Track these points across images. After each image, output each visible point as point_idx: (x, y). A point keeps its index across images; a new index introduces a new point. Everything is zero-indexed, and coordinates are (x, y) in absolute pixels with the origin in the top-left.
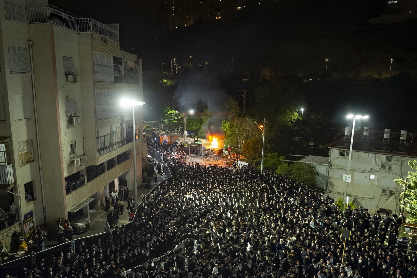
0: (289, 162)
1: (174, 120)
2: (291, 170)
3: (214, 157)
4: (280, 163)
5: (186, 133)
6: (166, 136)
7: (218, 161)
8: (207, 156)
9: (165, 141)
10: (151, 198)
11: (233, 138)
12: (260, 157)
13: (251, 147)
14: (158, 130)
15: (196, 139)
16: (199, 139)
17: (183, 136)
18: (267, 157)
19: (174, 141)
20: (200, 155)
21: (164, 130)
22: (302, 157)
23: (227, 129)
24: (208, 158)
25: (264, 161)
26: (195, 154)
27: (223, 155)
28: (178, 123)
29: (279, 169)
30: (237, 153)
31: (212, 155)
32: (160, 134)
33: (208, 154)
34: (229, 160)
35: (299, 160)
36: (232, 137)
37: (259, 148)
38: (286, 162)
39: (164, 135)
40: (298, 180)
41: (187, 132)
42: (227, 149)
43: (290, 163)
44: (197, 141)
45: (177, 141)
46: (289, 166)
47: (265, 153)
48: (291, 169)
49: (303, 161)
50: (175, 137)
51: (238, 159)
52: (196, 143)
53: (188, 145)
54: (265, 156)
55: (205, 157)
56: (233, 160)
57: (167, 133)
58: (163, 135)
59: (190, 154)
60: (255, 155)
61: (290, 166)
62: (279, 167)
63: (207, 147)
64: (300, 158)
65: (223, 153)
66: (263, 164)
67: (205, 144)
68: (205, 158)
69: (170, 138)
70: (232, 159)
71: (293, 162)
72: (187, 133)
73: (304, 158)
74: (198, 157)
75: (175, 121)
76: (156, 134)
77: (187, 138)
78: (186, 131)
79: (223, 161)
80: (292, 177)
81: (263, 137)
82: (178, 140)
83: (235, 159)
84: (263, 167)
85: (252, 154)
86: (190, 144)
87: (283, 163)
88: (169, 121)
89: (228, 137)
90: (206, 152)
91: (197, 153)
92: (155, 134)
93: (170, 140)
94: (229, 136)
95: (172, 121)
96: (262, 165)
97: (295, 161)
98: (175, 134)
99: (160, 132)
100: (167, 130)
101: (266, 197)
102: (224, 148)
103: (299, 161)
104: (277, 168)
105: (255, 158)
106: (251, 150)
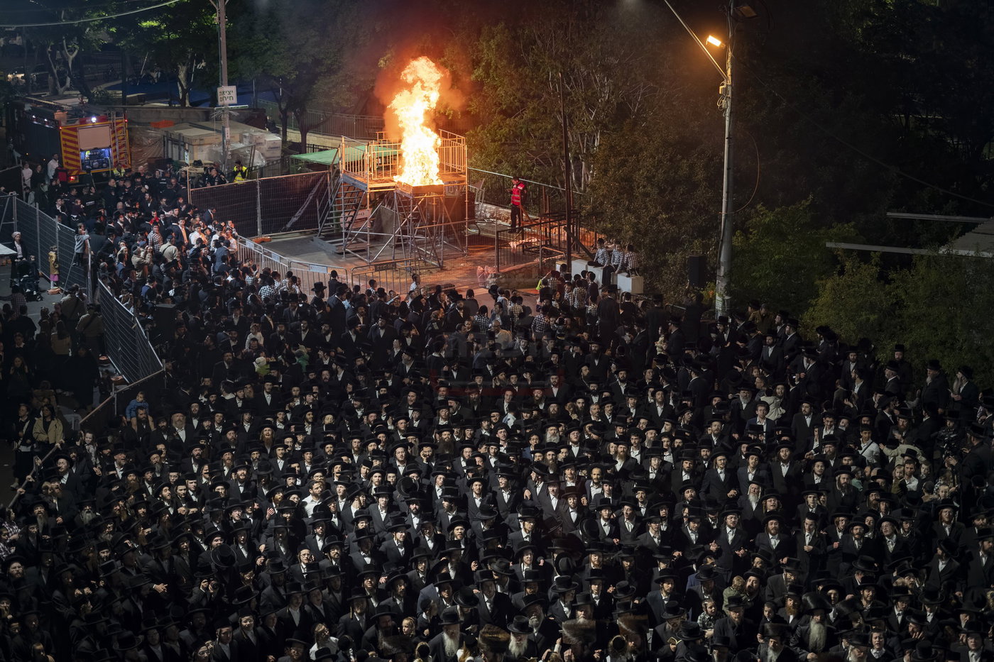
0: (884, 254)
1: (146, 17)
2: (899, 304)
3: (421, 244)
4: (833, 263)
5: (228, 95)
6: (100, 120)
7: (448, 264)
8: (376, 239)
9: (96, 154)
10: (45, 505)
11: (533, 120)
12: (708, 230)
13: (649, 179)
14: (42, 84)
15: (294, 136)
16: (312, 139)
17: (207, 119)
18: (745, 232)
19: (153, 152)
20: (327, 237)
21: (82, 86)
22: (957, 224)
23: (488, 65)
24: (383, 252)
25: (733, 254)
26: (294, 227)
27: (474, 231)
28: (173, 36)
29: (825, 298)
30: (565, 213)
31: (404, 232)
32: (60, 108)
33: (378, 223)
34: (515, 257)
35: (943, 242)
36: (528, 115)
37: (700, 175)
38: (864, 257)
39: (90, 115)
40: (935, 364)
41: (233, 88)
42: (497, 195)
43: (888, 262)
44: (301, 147)
45: (173, 152)
46: (883, 278)
47: (735, 206)
48: (896, 296)
49: (963, 249)
50: (157, 126)
51: (569, 253)
52: (298, 161)
53: (250, 173)
54: (740, 226)
55: (360, 247)
56: (537, 260)
57: (104, 106)
58: (78, 115)
59: (264, 232)
60: (671, 221)
61: (888, 282)
62: (828, 288)
63: (371, 183)
64: (943, 235)
65: (472, 214)
66: (729, 274)
67: (356, 166)
68: (362, 251)
69: (123, 135)
70: (527, 250)
71: (910, 256)
72: (234, 94)
73: (968, 228)
74: (320, 250)
75: (155, 24)
76: (31, 113)
77: (237, 133)
78: (230, 84)
79: (480, 269)
80: (907, 345)
81: (726, 104)
82: (181, 143)
83: (550, 254)
84: (728, 290)
85: (654, 219)
86: (261, 169)
87: (848, 265)
88: (111, 23)
89: (498, 118)
90: (367, 213)
91: (308, 223)
92: (28, 107)
93: (127, 149)
94: (503, 112)
95: (132, 23)
96: (721, 285)
97: (917, 251)
98: (158, 109)
99: (55, 94)
100: (96, 81)
101: (757, 479)
102: (478, 189)
103: (943, 251)
104: (818, 296)
105: (675, 244)
106: (646, 195)
